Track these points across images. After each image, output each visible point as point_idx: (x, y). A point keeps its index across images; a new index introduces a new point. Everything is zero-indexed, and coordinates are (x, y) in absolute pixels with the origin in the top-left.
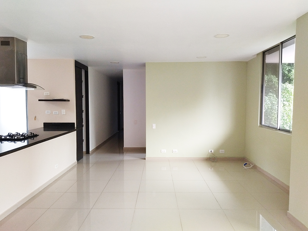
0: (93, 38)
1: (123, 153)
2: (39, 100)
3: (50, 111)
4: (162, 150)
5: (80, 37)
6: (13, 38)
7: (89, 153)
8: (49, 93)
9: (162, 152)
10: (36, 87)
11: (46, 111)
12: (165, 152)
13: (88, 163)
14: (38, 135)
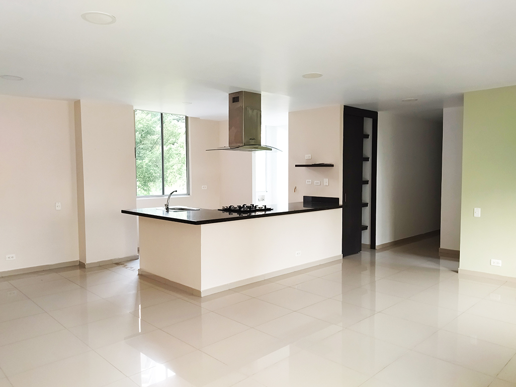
0: (321, 75)
1: (439, 258)
2: (296, 166)
3: (311, 181)
4: (492, 260)
5: (304, 76)
6: (241, 92)
7: (375, 249)
8: (310, 155)
9: (492, 264)
10: (271, 150)
11: (307, 181)
12: (500, 265)
13: (373, 263)
14: (272, 210)
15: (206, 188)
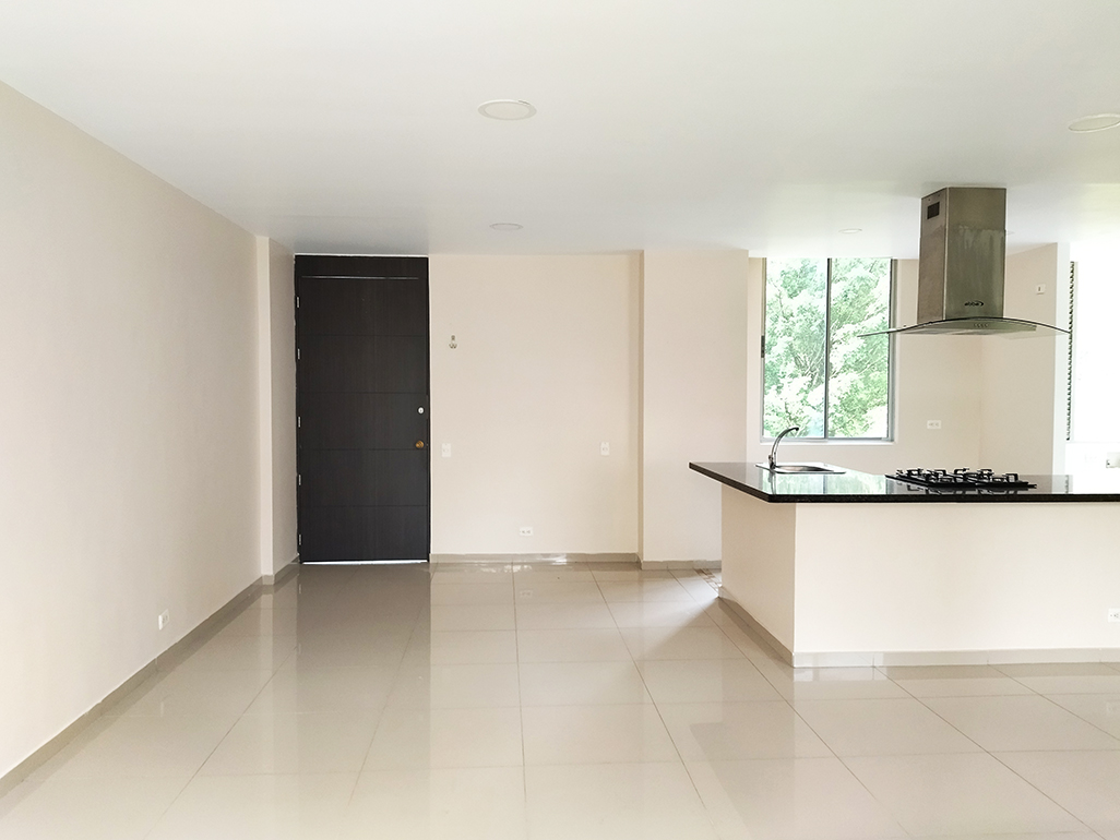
6: (942, 192)
14: (1032, 486)
15: (940, 427)
